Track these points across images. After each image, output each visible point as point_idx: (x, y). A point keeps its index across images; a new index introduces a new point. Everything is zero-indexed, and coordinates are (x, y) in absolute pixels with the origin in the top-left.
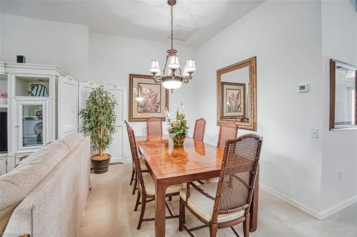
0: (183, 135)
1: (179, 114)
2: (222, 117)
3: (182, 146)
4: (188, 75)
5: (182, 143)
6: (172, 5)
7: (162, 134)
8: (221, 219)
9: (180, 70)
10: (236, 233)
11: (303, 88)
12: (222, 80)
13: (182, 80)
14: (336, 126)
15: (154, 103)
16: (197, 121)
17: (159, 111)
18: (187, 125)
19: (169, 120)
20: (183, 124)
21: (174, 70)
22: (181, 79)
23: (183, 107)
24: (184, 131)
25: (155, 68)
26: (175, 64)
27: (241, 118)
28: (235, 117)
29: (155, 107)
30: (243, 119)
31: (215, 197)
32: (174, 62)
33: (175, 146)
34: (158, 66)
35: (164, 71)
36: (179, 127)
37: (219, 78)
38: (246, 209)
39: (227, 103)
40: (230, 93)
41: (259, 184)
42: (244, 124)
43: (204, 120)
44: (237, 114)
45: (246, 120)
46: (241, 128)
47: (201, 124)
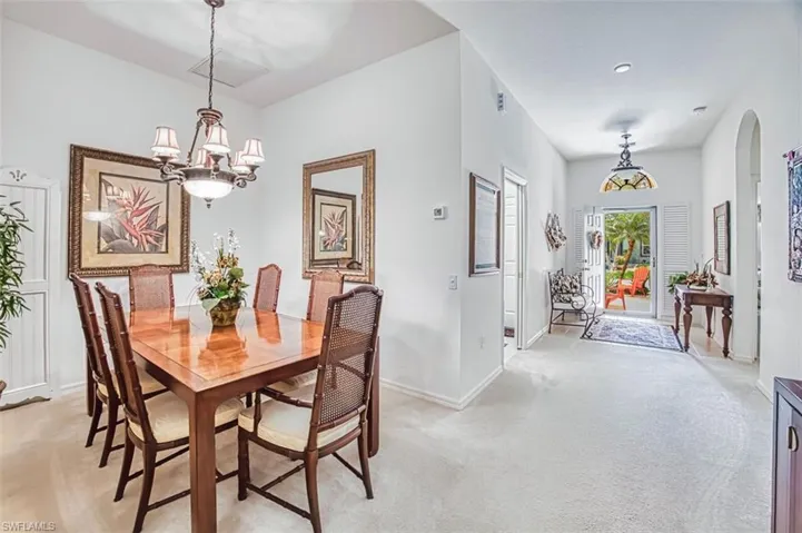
0: (235, 301)
1: (225, 255)
2: (313, 262)
3: (233, 326)
4: (248, 170)
5: (233, 318)
6: (214, 6)
7: (173, 305)
8: (324, 439)
9: (229, 159)
10: (347, 464)
11: (439, 211)
12: (313, 186)
13: (232, 181)
14: (476, 270)
15: (149, 227)
16: (262, 269)
17: (163, 249)
18: (244, 280)
19: (201, 270)
20: (234, 277)
21: (217, 158)
22: (231, 178)
23: (235, 239)
24: (238, 291)
25: (166, 144)
26: (221, 144)
27: (349, 262)
28: (336, 261)
29: (150, 239)
30: (352, 264)
31: (311, 402)
32: (217, 140)
33: (215, 327)
34: (174, 141)
35: (190, 154)
36: (225, 284)
37: (307, 180)
38: (362, 414)
39: (320, 233)
40: (328, 211)
41: (380, 378)
42: (353, 273)
43: (277, 268)
44: (339, 255)
45: (356, 265)
46: (348, 281)
47: (270, 277)
